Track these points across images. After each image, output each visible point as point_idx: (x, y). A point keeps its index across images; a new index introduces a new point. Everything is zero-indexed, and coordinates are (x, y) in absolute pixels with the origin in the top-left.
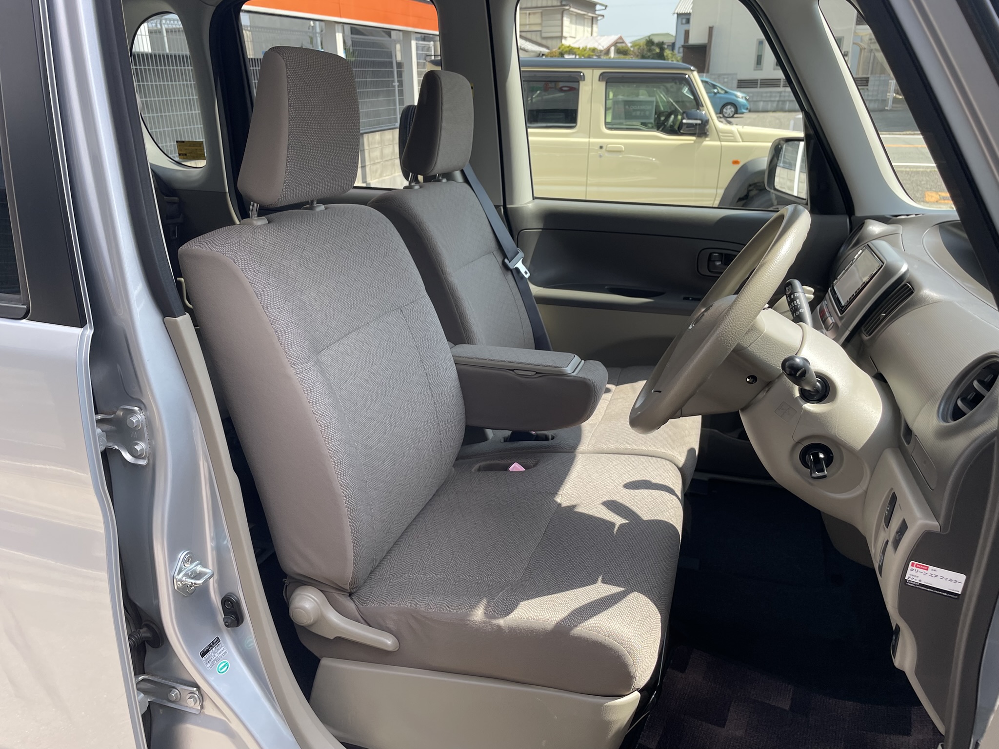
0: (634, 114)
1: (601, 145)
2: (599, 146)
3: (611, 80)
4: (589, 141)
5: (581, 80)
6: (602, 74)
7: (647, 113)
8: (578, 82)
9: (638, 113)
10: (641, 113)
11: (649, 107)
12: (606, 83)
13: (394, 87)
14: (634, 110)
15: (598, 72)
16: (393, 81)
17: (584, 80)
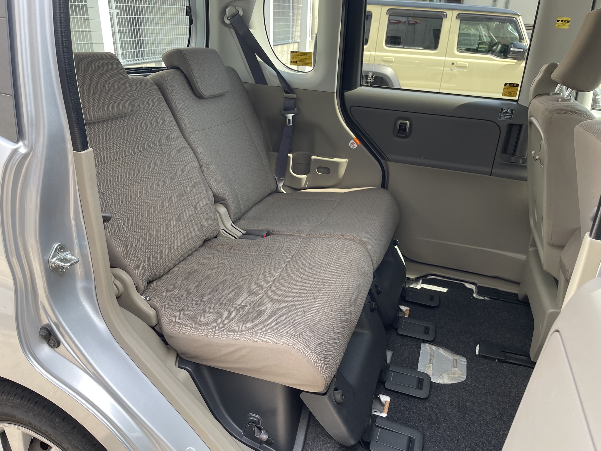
0: (463, 42)
1: (453, 62)
2: (451, 64)
3: (464, 18)
4: (445, 59)
5: (444, 18)
6: (458, 14)
7: (472, 42)
8: (442, 19)
9: (466, 42)
10: (468, 42)
11: (474, 38)
12: (461, 20)
13: (290, 16)
14: (464, 40)
15: (456, 13)
16: (290, 12)
17: (446, 18)
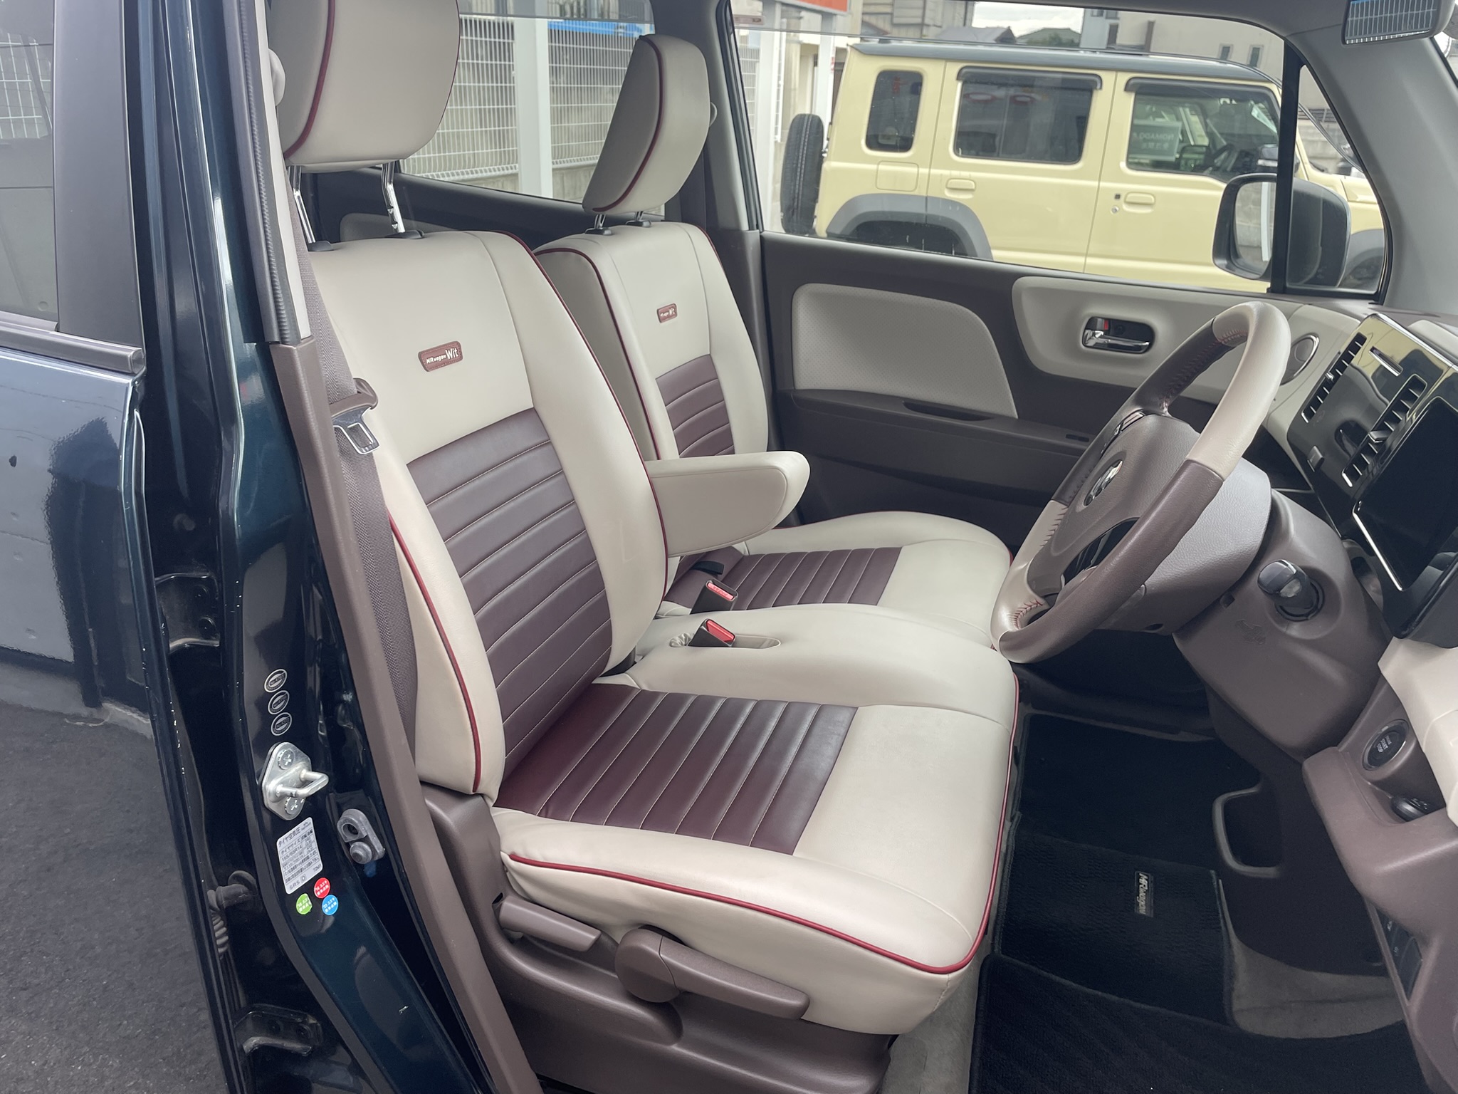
0: (1144, 145)
1: (1118, 193)
2: (1113, 196)
3: (1144, 90)
4: (1099, 186)
5: (1096, 88)
6: (1130, 81)
7: (1166, 146)
8: (1091, 91)
9: (1151, 145)
10: (1155, 146)
11: (1170, 137)
12: (1137, 95)
14: (1145, 140)
15: (1124, 78)
17: (1101, 88)
